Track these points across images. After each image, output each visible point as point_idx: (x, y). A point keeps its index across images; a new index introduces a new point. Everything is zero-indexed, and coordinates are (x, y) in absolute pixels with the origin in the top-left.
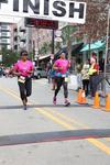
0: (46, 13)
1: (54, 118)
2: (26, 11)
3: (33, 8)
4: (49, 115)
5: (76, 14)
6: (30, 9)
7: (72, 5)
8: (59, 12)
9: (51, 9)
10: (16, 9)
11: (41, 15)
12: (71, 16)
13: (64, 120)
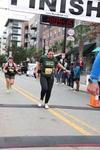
0: (63, 11)
2: (42, 8)
3: (49, 5)
4: (61, 117)
5: (94, 13)
6: (46, 6)
7: (90, 3)
8: (76, 10)
9: (68, 6)
10: (32, 6)
11: (57, 13)
12: (89, 14)
13: (76, 123)
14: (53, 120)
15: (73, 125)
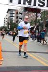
1: (37, 59)
2: (24, 4)
3: (28, 2)
4: (34, 57)
8: (41, 4)
9: (37, 2)
14: (31, 59)
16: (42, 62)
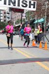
0: (19, 6)
2: (9, 5)
3: (13, 3)
5: (32, 6)
7: (30, 2)
9: (21, 4)
10: (5, 4)
11: (16, 7)
12: (30, 7)
14: (16, 53)
15: (24, 54)
16: (26, 55)
